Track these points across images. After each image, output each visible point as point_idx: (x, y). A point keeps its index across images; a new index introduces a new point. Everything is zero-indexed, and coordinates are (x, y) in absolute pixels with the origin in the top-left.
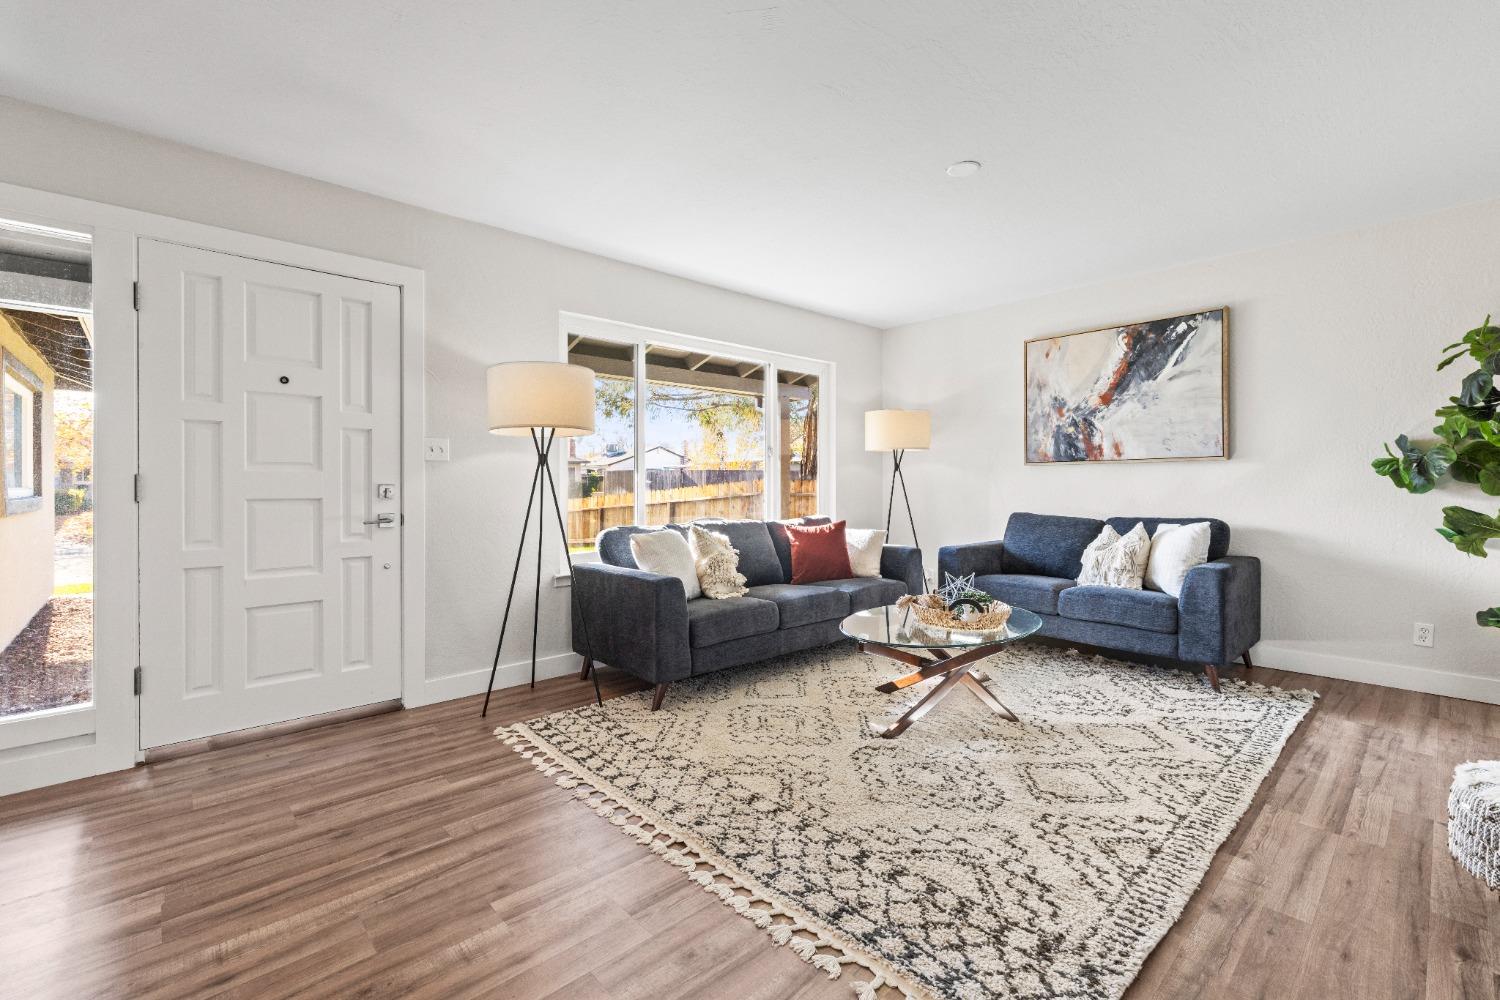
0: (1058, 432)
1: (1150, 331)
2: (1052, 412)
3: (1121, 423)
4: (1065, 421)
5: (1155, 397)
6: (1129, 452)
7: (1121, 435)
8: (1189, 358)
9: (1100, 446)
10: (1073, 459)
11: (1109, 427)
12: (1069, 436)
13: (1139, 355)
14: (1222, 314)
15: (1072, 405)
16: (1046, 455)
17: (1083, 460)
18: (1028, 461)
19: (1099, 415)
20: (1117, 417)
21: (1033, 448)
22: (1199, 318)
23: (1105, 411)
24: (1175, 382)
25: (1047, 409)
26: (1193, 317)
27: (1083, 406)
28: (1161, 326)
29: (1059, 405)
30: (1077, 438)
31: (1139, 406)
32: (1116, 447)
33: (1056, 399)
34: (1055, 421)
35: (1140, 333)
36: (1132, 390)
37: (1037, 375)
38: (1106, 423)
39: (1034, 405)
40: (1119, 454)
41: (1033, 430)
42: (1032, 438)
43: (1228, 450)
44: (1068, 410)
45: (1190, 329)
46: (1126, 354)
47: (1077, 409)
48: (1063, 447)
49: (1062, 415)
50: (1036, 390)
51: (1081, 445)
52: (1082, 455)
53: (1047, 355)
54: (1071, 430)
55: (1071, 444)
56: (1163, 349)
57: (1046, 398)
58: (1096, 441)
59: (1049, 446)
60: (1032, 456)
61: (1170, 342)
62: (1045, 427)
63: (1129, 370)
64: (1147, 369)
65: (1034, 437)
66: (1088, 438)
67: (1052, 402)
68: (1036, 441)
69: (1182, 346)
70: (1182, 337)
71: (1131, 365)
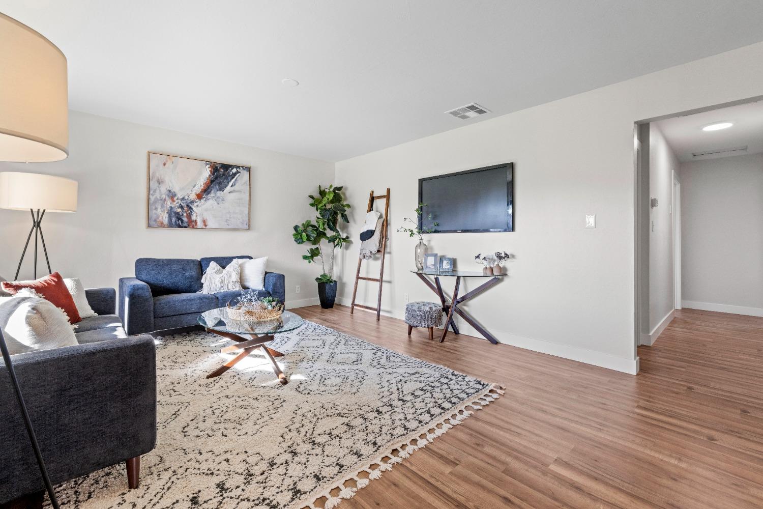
0: (171, 210)
1: (221, 168)
2: (167, 198)
3: (206, 210)
4: (175, 205)
5: (223, 200)
6: (211, 224)
7: (207, 216)
8: (237, 185)
9: (196, 221)
10: (180, 226)
11: (200, 211)
12: (178, 213)
13: (216, 178)
14: (248, 169)
15: (180, 196)
16: (162, 223)
17: (186, 227)
18: (149, 226)
19: (196, 204)
20: (204, 207)
21: (153, 219)
22: (241, 168)
23: (198, 202)
24: (231, 194)
25: (164, 196)
26: (238, 167)
27: (186, 198)
28: (226, 167)
29: (172, 195)
30: (183, 215)
31: (216, 203)
32: (204, 222)
33: (170, 191)
34: (169, 203)
35: (216, 167)
36: (212, 194)
37: (157, 174)
38: (199, 209)
39: (155, 191)
40: (206, 226)
41: (154, 208)
42: (153, 213)
43: (249, 227)
44: (178, 199)
45: (237, 172)
46: (210, 176)
47: (183, 199)
48: (174, 220)
49: (174, 201)
50: (156, 184)
51: (185, 219)
52: (185, 225)
53: (164, 165)
54: (179, 210)
55: (179, 218)
56: (226, 178)
57: (164, 188)
58: (194, 217)
59: (165, 219)
60: (152, 223)
61: (229, 176)
62: (162, 206)
63: (211, 184)
64: (219, 186)
65: (154, 211)
66: (189, 216)
67: (167, 192)
68: (156, 214)
69: (234, 179)
70: (235, 174)
71: (212, 182)
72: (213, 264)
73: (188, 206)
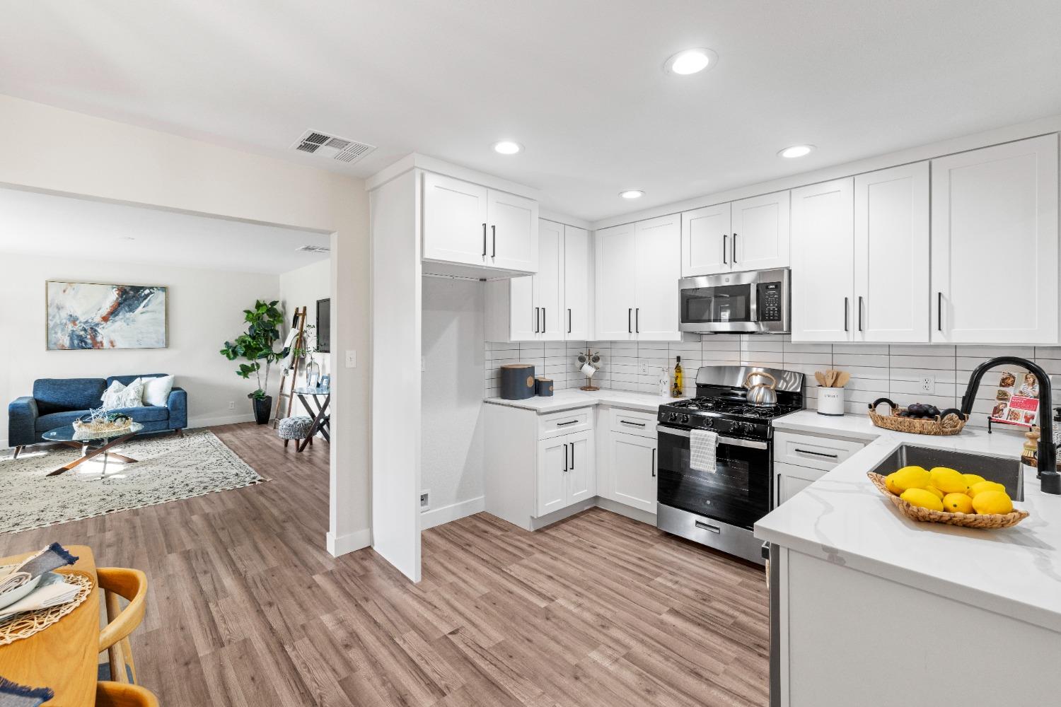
0: (72, 334)
1: (130, 290)
2: (68, 322)
3: (114, 331)
4: (78, 328)
6: (118, 345)
7: (114, 337)
8: (150, 305)
9: (101, 342)
10: (83, 348)
11: (108, 332)
12: (81, 336)
13: (125, 300)
14: (164, 289)
15: (82, 319)
16: (63, 346)
17: (90, 349)
18: (48, 349)
19: (101, 326)
20: (111, 328)
21: (53, 342)
22: (155, 289)
23: (104, 325)
24: (143, 315)
25: (64, 321)
26: (152, 288)
27: (90, 321)
28: (137, 289)
29: (74, 320)
30: (86, 337)
31: (125, 324)
32: (112, 343)
33: (71, 316)
34: (70, 327)
35: (125, 290)
36: (121, 315)
37: (56, 302)
38: (105, 331)
39: (54, 317)
40: (113, 346)
41: (53, 332)
42: (52, 337)
43: (167, 345)
44: (80, 323)
45: (151, 293)
46: (117, 299)
47: (87, 322)
48: (76, 342)
49: (75, 325)
50: (56, 310)
51: (89, 341)
52: (90, 346)
53: (64, 291)
54: (82, 333)
55: (82, 340)
56: (138, 300)
57: (64, 314)
58: (99, 339)
59: (65, 341)
60: (51, 346)
61: (141, 297)
62: (63, 330)
63: (119, 306)
64: (129, 307)
65: (54, 335)
66: (94, 338)
67: (69, 317)
68: (55, 337)
69: (147, 300)
70: (147, 296)
71: (119, 304)
72: (116, 384)
73: (92, 328)
